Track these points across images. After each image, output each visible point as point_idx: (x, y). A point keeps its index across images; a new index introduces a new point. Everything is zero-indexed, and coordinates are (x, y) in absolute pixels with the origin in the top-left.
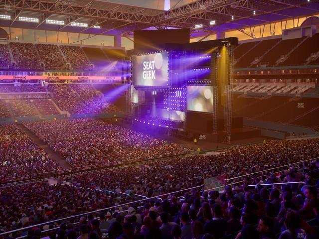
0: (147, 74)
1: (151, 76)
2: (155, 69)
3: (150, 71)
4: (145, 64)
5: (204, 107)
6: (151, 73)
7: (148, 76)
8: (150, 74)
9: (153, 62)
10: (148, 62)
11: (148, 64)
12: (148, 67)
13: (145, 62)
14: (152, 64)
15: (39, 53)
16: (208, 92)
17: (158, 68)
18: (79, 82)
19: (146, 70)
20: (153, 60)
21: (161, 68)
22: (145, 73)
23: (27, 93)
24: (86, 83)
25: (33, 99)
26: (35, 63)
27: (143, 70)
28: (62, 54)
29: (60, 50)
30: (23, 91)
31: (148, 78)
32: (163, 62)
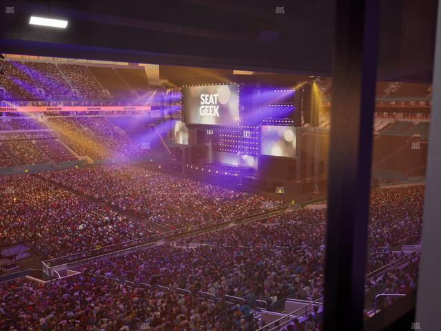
0: (207, 110)
1: (213, 112)
2: (219, 104)
3: (211, 107)
4: (204, 97)
5: (284, 151)
6: (213, 109)
7: (208, 112)
8: (211, 111)
9: (216, 95)
10: (208, 96)
11: (208, 98)
12: (208, 101)
13: (203, 95)
14: (214, 98)
15: (33, 75)
16: (289, 134)
17: (223, 102)
18: (87, 114)
19: (205, 105)
20: (216, 93)
21: (228, 103)
22: (203, 109)
23: (23, 131)
24: (97, 116)
25: (35, 139)
26: (30, 90)
27: (200, 105)
28: (64, 77)
29: (60, 71)
30: (17, 129)
31: (207, 114)
32: (231, 97)
